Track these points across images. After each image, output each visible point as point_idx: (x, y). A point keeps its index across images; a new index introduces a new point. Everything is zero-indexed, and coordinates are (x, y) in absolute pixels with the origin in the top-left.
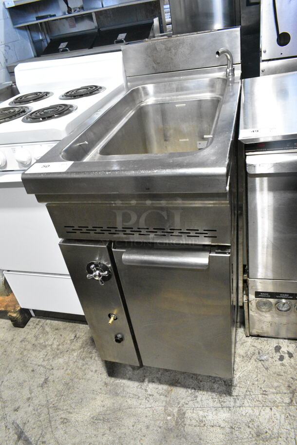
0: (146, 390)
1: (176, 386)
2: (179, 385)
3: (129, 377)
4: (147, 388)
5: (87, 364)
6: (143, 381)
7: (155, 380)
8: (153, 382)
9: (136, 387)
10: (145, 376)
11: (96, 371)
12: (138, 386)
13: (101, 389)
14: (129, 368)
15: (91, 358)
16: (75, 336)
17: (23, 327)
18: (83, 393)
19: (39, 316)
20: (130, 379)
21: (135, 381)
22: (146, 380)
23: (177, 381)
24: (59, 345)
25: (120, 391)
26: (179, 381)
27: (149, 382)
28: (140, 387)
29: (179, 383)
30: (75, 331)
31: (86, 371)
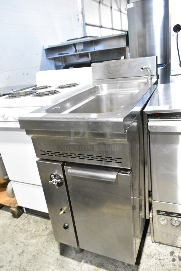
0: (81, 267)
1: (101, 268)
2: (103, 267)
3: (72, 257)
4: (82, 266)
5: (49, 245)
6: (81, 261)
7: (88, 262)
8: (87, 263)
9: (75, 265)
10: (82, 258)
11: (53, 250)
12: (77, 264)
13: (54, 262)
14: (74, 252)
15: (53, 242)
16: (46, 228)
17: (18, 218)
18: (43, 263)
19: (28, 212)
20: (73, 259)
21: (76, 260)
22: (83, 261)
23: (103, 264)
24: (36, 231)
25: (65, 265)
26: (104, 265)
27: (84, 262)
28: (78, 265)
29: (103, 266)
30: (47, 224)
31: (48, 250)
